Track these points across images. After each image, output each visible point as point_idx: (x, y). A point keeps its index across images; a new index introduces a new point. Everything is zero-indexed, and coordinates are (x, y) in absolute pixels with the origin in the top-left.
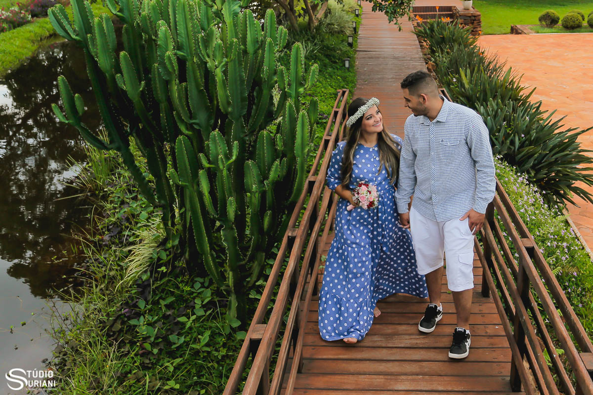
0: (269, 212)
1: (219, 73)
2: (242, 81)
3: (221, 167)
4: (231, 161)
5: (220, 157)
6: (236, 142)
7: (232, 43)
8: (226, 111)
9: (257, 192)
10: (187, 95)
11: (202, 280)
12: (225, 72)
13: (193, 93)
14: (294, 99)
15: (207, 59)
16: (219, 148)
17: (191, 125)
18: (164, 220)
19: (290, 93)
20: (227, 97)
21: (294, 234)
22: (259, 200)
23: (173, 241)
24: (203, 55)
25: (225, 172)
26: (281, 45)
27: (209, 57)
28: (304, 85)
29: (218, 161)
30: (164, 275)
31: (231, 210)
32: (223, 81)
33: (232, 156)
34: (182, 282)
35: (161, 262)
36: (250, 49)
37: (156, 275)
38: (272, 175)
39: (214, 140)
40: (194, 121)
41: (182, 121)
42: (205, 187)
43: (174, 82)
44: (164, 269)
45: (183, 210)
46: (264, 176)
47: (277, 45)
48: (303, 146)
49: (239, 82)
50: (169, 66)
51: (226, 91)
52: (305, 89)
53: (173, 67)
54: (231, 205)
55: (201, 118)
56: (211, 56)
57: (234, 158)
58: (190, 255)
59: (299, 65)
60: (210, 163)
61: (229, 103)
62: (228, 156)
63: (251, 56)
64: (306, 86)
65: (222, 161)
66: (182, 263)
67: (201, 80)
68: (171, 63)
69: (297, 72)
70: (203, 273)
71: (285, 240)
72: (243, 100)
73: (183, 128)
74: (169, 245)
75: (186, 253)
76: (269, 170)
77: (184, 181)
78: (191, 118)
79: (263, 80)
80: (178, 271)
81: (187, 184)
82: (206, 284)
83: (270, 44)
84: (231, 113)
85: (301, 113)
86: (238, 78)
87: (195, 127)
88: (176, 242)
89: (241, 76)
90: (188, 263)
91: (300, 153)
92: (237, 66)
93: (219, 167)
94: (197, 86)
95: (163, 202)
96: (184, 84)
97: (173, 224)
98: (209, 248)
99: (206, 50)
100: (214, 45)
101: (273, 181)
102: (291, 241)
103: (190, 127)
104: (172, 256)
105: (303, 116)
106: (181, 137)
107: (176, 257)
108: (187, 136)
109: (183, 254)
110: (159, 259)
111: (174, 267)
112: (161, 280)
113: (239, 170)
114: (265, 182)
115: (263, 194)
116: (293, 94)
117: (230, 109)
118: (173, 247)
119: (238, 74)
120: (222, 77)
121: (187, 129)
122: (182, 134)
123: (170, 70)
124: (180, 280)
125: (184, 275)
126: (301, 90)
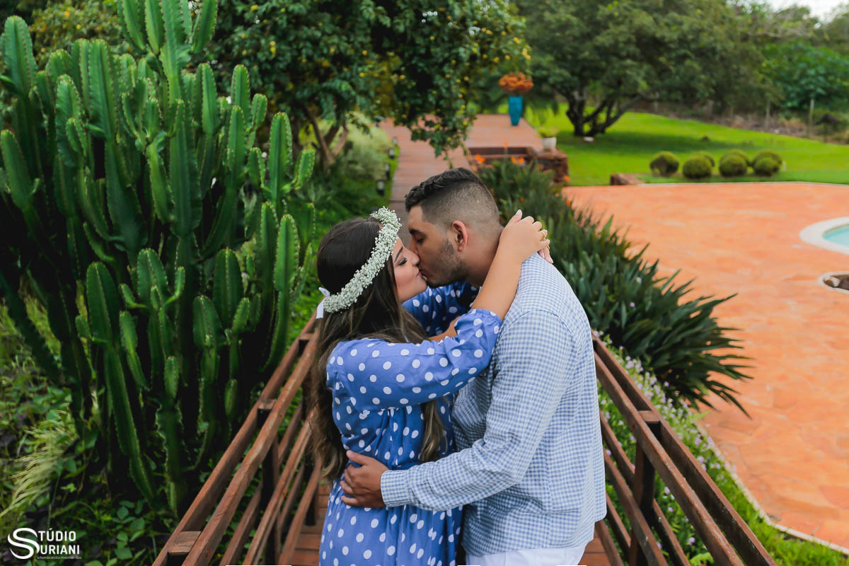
0: (233, 382)
1: (153, 152)
2: (193, 174)
3: (155, 306)
4: (173, 298)
5: (153, 289)
6: (181, 269)
7: (175, 105)
8: (166, 219)
9: (212, 347)
10: (105, 195)
11: (131, 505)
12: (164, 154)
13: (116, 194)
14: (275, 203)
15: (135, 133)
16: (152, 276)
17: (112, 243)
18: (74, 408)
19: (270, 193)
20: (168, 195)
21: (269, 407)
22: (216, 362)
23: (87, 442)
24: (128, 127)
25: (162, 317)
26: (257, 121)
27: (137, 127)
28: (291, 180)
29: (150, 296)
30: (72, 497)
31: (172, 379)
32: (161, 168)
33: (173, 291)
34: (100, 508)
35: (68, 476)
36: (208, 126)
37: (59, 498)
38: (237, 320)
39: (145, 264)
40: (115, 238)
41: (98, 239)
42: (129, 339)
43: (82, 171)
44: (71, 487)
45: (102, 391)
46: (224, 320)
47: (251, 121)
48: (287, 274)
49: (187, 176)
50: (72, 142)
51: (165, 186)
52: (293, 185)
53: (79, 143)
54: (171, 369)
55: (128, 233)
56: (141, 126)
57: (177, 293)
58: (113, 466)
59: (283, 147)
60: (137, 299)
61: (170, 206)
62: (167, 291)
63: (208, 137)
64: (293, 182)
65: (157, 297)
66: (101, 479)
67: (129, 173)
68: (76, 138)
69: (279, 159)
70: (134, 495)
71: (252, 415)
72: (194, 203)
73: (98, 251)
74: (80, 449)
75: (107, 461)
76: (234, 312)
77: (100, 336)
78: (111, 232)
79: (226, 171)
80: (94, 490)
81: (105, 341)
82: (138, 511)
83: (238, 114)
84: (175, 224)
85: (284, 219)
86: (187, 169)
87: (118, 247)
88: (92, 444)
89: (191, 167)
90: (110, 477)
91: (282, 284)
92: (185, 149)
93: (151, 306)
94: (122, 181)
95: (72, 380)
96: (101, 181)
97: (88, 414)
98: (138, 447)
99: (134, 117)
100: (144, 106)
101: (239, 329)
102: (263, 416)
103: (110, 248)
104: (84, 467)
105: (288, 224)
106: (95, 265)
107: (93, 469)
108: (105, 263)
109: (103, 463)
110: (65, 472)
111: (89, 485)
112: (65, 505)
113: (185, 314)
114: (227, 332)
115: (223, 352)
116: (274, 194)
117: (172, 217)
118: (87, 451)
119: (186, 162)
120: (159, 161)
121: (106, 252)
122: (97, 259)
123: (75, 149)
124: (96, 504)
125: (104, 497)
126: (287, 188)
